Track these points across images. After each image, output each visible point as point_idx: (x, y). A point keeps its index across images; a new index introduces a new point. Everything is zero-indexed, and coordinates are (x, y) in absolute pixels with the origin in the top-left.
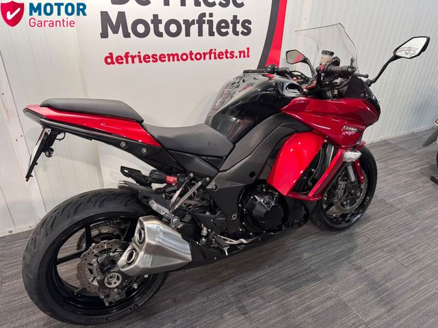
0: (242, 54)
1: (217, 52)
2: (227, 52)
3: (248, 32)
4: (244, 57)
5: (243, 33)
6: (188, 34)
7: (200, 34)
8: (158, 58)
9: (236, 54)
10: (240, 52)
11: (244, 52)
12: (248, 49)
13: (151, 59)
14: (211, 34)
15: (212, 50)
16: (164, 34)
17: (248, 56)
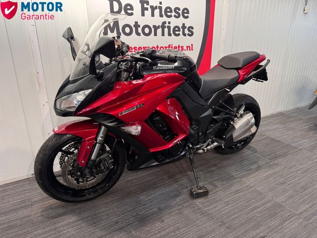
0: (189, 48)
1: (173, 47)
2: (179, 47)
3: (191, 34)
4: (190, 50)
5: (189, 35)
6: (155, 34)
7: (163, 35)
8: (137, 49)
9: (185, 48)
10: (187, 47)
11: (189, 47)
12: (192, 45)
13: (133, 50)
14: (170, 35)
15: (170, 45)
16: (142, 34)
17: (192, 50)
